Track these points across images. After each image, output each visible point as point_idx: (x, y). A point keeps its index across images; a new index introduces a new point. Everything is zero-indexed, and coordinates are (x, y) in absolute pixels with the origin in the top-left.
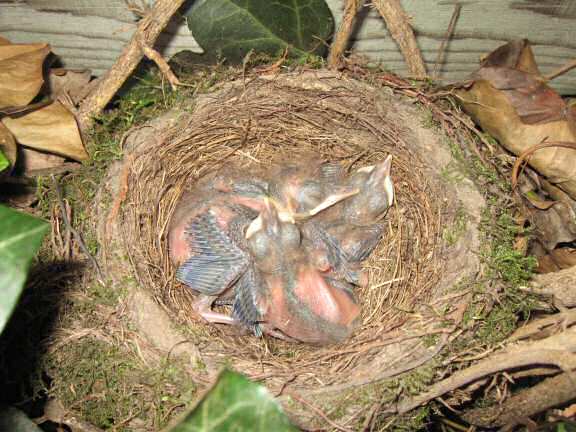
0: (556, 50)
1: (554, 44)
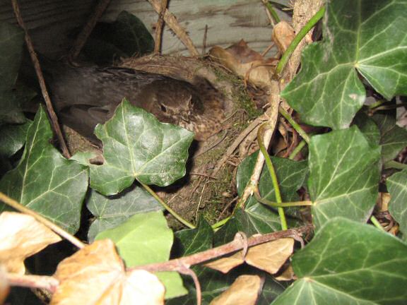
0: (258, 44)
1: (256, 41)
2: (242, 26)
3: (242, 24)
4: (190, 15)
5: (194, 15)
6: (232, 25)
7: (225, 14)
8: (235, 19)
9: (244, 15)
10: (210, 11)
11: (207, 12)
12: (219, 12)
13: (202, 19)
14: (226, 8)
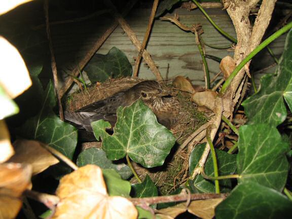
2: (190, 68)
3: (190, 67)
4: (156, 57)
5: (159, 57)
6: (183, 67)
7: (179, 59)
8: (186, 64)
9: (192, 61)
10: (170, 56)
11: (167, 56)
12: (176, 58)
13: (164, 61)
14: (181, 55)
